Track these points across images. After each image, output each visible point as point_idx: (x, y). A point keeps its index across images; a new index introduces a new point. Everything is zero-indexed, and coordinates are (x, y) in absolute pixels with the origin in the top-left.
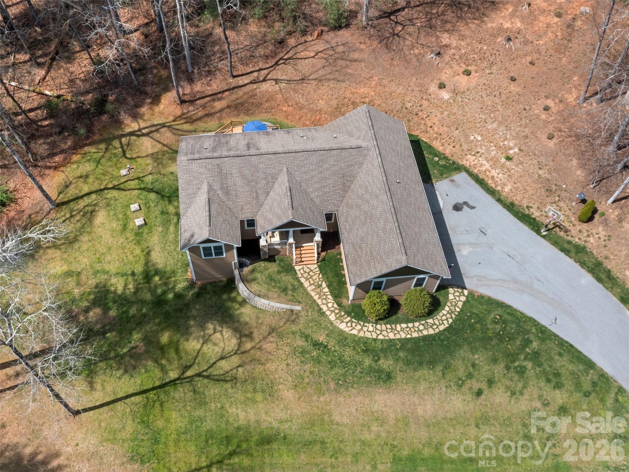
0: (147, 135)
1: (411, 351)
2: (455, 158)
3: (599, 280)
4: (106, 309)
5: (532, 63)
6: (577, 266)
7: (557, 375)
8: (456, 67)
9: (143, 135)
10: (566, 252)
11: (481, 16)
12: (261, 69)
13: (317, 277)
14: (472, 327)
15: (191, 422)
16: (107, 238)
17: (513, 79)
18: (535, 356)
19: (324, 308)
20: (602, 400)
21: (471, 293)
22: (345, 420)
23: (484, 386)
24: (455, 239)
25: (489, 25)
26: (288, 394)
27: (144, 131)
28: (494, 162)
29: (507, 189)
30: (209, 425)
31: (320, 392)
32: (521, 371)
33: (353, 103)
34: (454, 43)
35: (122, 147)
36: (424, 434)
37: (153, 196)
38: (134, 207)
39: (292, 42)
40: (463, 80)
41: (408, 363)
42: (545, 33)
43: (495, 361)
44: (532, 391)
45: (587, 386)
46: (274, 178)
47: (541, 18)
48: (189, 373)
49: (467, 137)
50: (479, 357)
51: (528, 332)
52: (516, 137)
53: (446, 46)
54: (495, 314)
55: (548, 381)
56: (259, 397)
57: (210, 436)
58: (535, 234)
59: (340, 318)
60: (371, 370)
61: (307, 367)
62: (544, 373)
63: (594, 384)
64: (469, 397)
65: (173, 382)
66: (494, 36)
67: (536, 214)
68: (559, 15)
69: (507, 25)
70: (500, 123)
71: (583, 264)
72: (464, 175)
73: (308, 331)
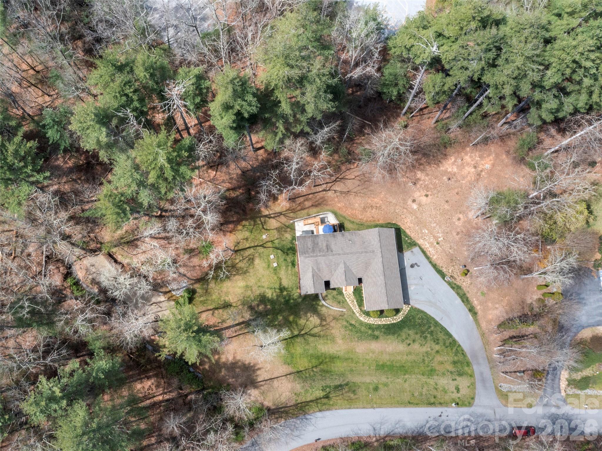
0: (274, 218)
1: (387, 329)
2: (415, 239)
3: (463, 301)
4: (266, 306)
5: (457, 194)
6: (456, 295)
7: (438, 340)
8: (422, 192)
9: (271, 217)
10: (453, 288)
11: (438, 163)
12: (327, 183)
13: (352, 297)
14: (410, 320)
15: (305, 351)
16: (261, 271)
17: (447, 202)
18: (431, 333)
19: (355, 311)
20: (452, 349)
21: (412, 307)
22: (360, 352)
23: (411, 342)
24: (409, 281)
25: (441, 168)
26: (340, 341)
27: (272, 216)
28: (431, 244)
29: (435, 257)
30: (311, 352)
31: (352, 341)
32: (425, 338)
33: (371, 206)
34: (423, 178)
35: (262, 223)
36: (388, 357)
37: (279, 251)
38: (272, 257)
39: (343, 168)
40: (424, 199)
41: (385, 333)
42: (467, 176)
43: (417, 333)
44: (428, 345)
45: (447, 344)
46: (338, 264)
47: (466, 168)
48: (303, 332)
49: (421, 230)
50: (411, 332)
51: (431, 323)
52: (443, 233)
53: (418, 179)
54: (419, 316)
55: (434, 341)
56: (329, 342)
57: (312, 356)
58: (442, 279)
59: (360, 315)
60: (371, 335)
61: (347, 332)
62: (434, 339)
63: (450, 343)
64: (406, 346)
65: (297, 336)
66: (443, 175)
67: (444, 270)
68: (475, 167)
69: (450, 170)
70: (437, 224)
71: (458, 294)
72: (417, 248)
73: (348, 319)
